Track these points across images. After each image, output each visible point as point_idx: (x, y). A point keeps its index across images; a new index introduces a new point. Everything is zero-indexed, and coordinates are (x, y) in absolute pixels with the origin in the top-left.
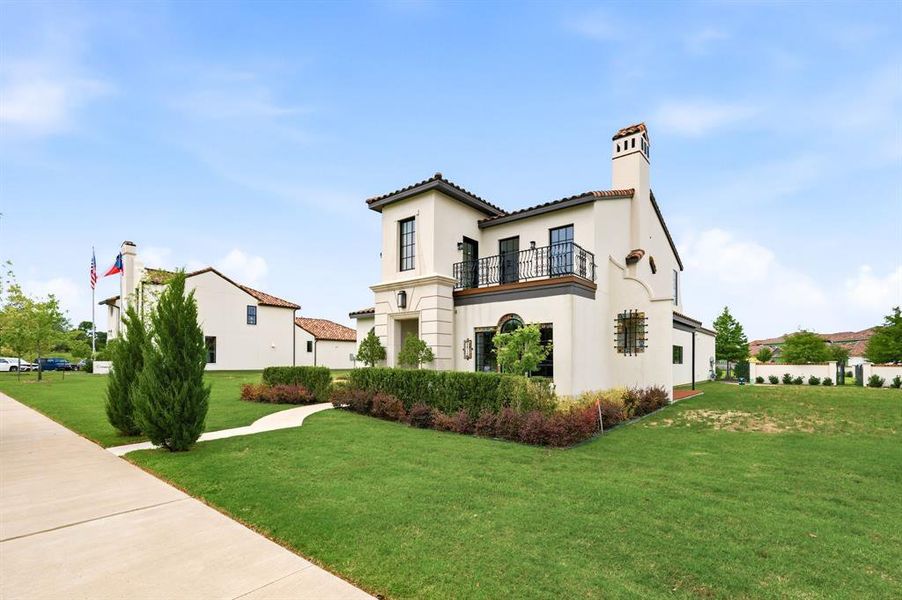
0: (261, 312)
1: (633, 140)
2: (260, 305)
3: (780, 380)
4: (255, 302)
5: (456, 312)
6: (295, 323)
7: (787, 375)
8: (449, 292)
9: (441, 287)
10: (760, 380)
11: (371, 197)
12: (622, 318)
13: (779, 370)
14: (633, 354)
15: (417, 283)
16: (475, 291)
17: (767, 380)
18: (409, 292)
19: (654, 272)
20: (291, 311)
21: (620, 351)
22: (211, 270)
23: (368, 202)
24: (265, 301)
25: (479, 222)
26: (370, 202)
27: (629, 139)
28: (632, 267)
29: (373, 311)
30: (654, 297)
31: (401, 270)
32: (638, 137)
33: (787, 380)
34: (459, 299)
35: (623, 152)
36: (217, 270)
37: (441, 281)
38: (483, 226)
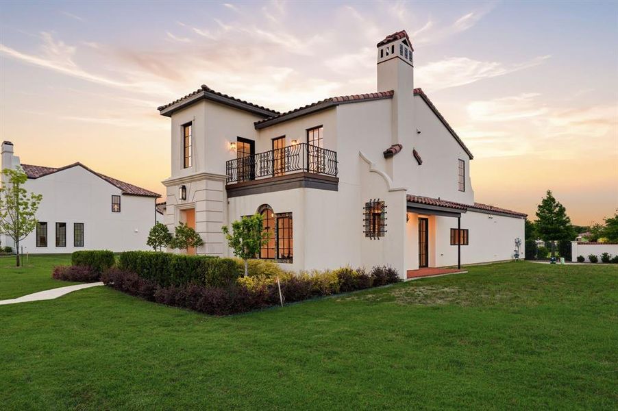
0: (125, 201)
1: (393, 47)
2: (123, 194)
3: (599, 259)
4: (119, 192)
5: (228, 203)
6: (156, 210)
7: (605, 255)
8: (221, 186)
9: (210, 182)
10: (581, 259)
11: (163, 105)
12: (369, 207)
13: (598, 250)
14: (376, 238)
15: (193, 179)
16: (252, 182)
17: (587, 259)
18: (187, 185)
19: (420, 163)
20: (153, 199)
21: (367, 235)
22: (78, 164)
23: (159, 109)
24: (129, 191)
25: (255, 123)
26: (161, 109)
27: (390, 45)
28: (389, 160)
29: (165, 203)
30: (391, 188)
31: (185, 167)
32: (397, 44)
33: (606, 259)
34: (232, 191)
35: (385, 58)
36: (84, 164)
37: (209, 177)
38: (259, 127)
